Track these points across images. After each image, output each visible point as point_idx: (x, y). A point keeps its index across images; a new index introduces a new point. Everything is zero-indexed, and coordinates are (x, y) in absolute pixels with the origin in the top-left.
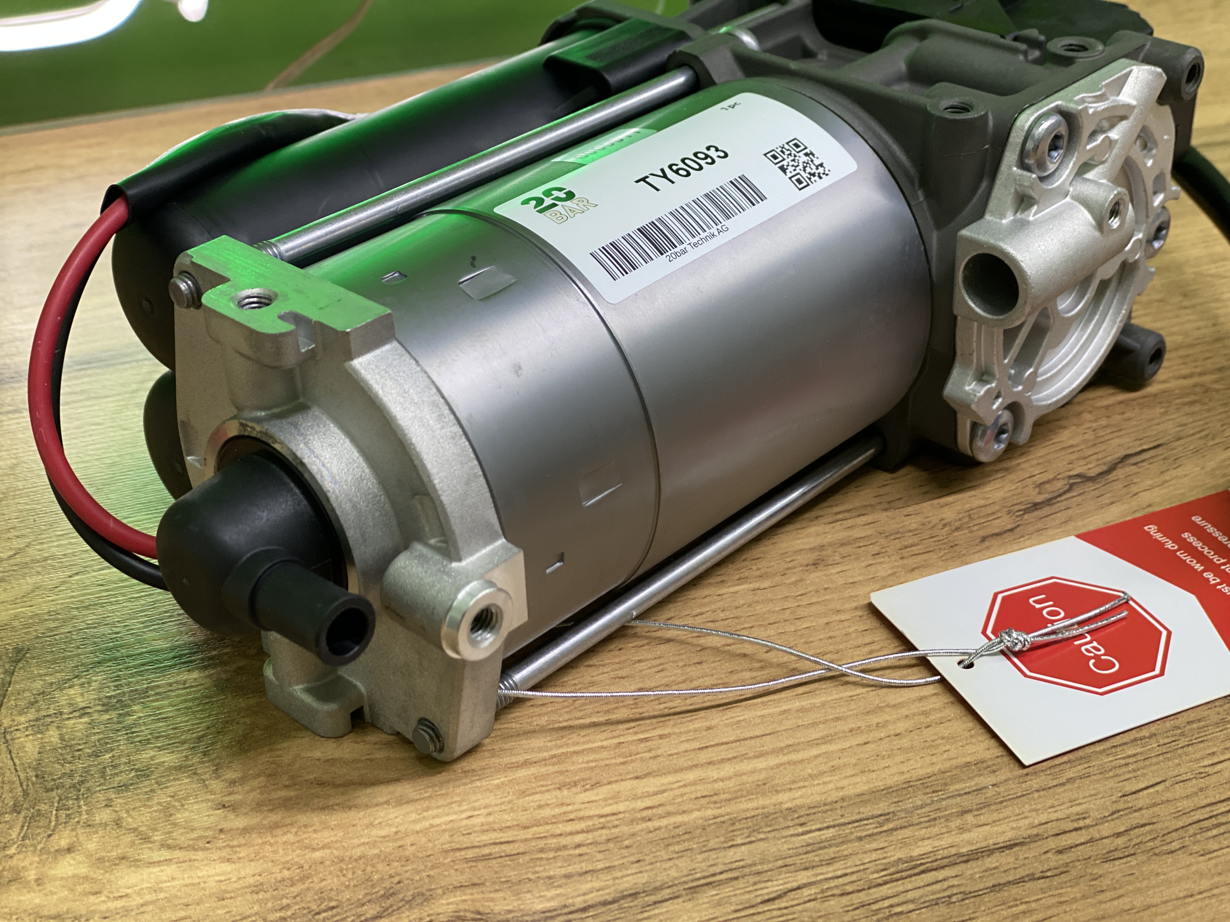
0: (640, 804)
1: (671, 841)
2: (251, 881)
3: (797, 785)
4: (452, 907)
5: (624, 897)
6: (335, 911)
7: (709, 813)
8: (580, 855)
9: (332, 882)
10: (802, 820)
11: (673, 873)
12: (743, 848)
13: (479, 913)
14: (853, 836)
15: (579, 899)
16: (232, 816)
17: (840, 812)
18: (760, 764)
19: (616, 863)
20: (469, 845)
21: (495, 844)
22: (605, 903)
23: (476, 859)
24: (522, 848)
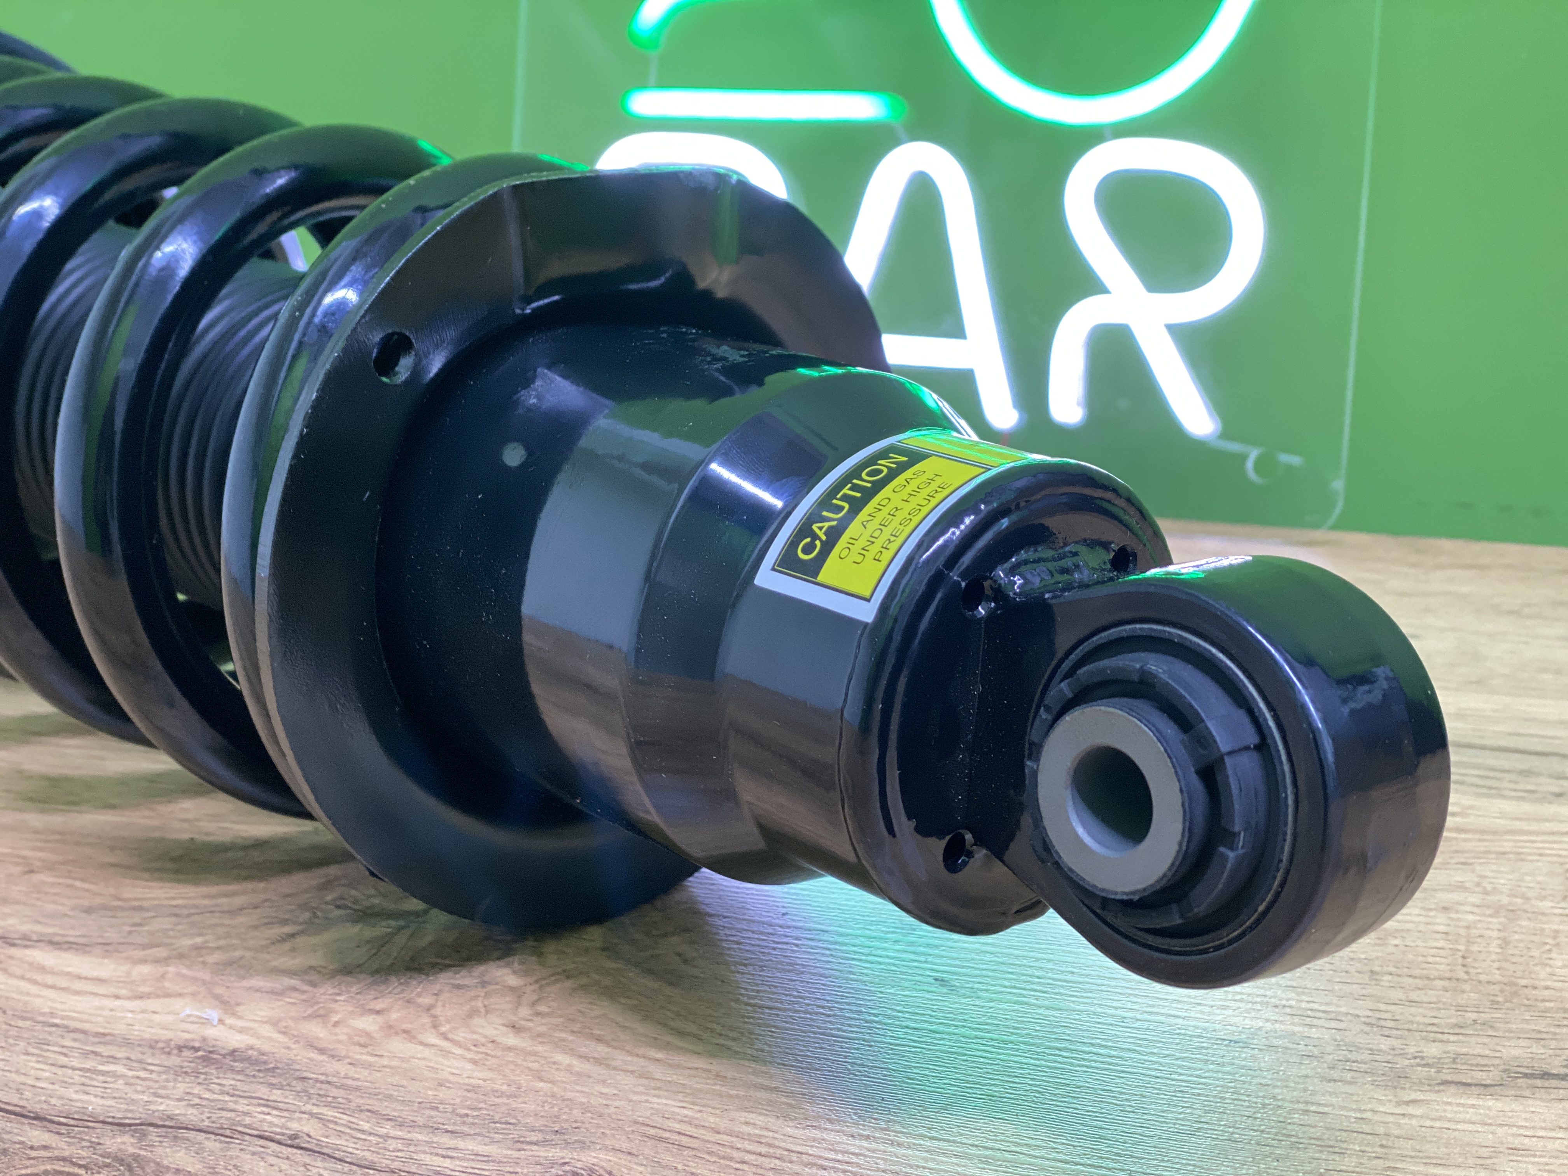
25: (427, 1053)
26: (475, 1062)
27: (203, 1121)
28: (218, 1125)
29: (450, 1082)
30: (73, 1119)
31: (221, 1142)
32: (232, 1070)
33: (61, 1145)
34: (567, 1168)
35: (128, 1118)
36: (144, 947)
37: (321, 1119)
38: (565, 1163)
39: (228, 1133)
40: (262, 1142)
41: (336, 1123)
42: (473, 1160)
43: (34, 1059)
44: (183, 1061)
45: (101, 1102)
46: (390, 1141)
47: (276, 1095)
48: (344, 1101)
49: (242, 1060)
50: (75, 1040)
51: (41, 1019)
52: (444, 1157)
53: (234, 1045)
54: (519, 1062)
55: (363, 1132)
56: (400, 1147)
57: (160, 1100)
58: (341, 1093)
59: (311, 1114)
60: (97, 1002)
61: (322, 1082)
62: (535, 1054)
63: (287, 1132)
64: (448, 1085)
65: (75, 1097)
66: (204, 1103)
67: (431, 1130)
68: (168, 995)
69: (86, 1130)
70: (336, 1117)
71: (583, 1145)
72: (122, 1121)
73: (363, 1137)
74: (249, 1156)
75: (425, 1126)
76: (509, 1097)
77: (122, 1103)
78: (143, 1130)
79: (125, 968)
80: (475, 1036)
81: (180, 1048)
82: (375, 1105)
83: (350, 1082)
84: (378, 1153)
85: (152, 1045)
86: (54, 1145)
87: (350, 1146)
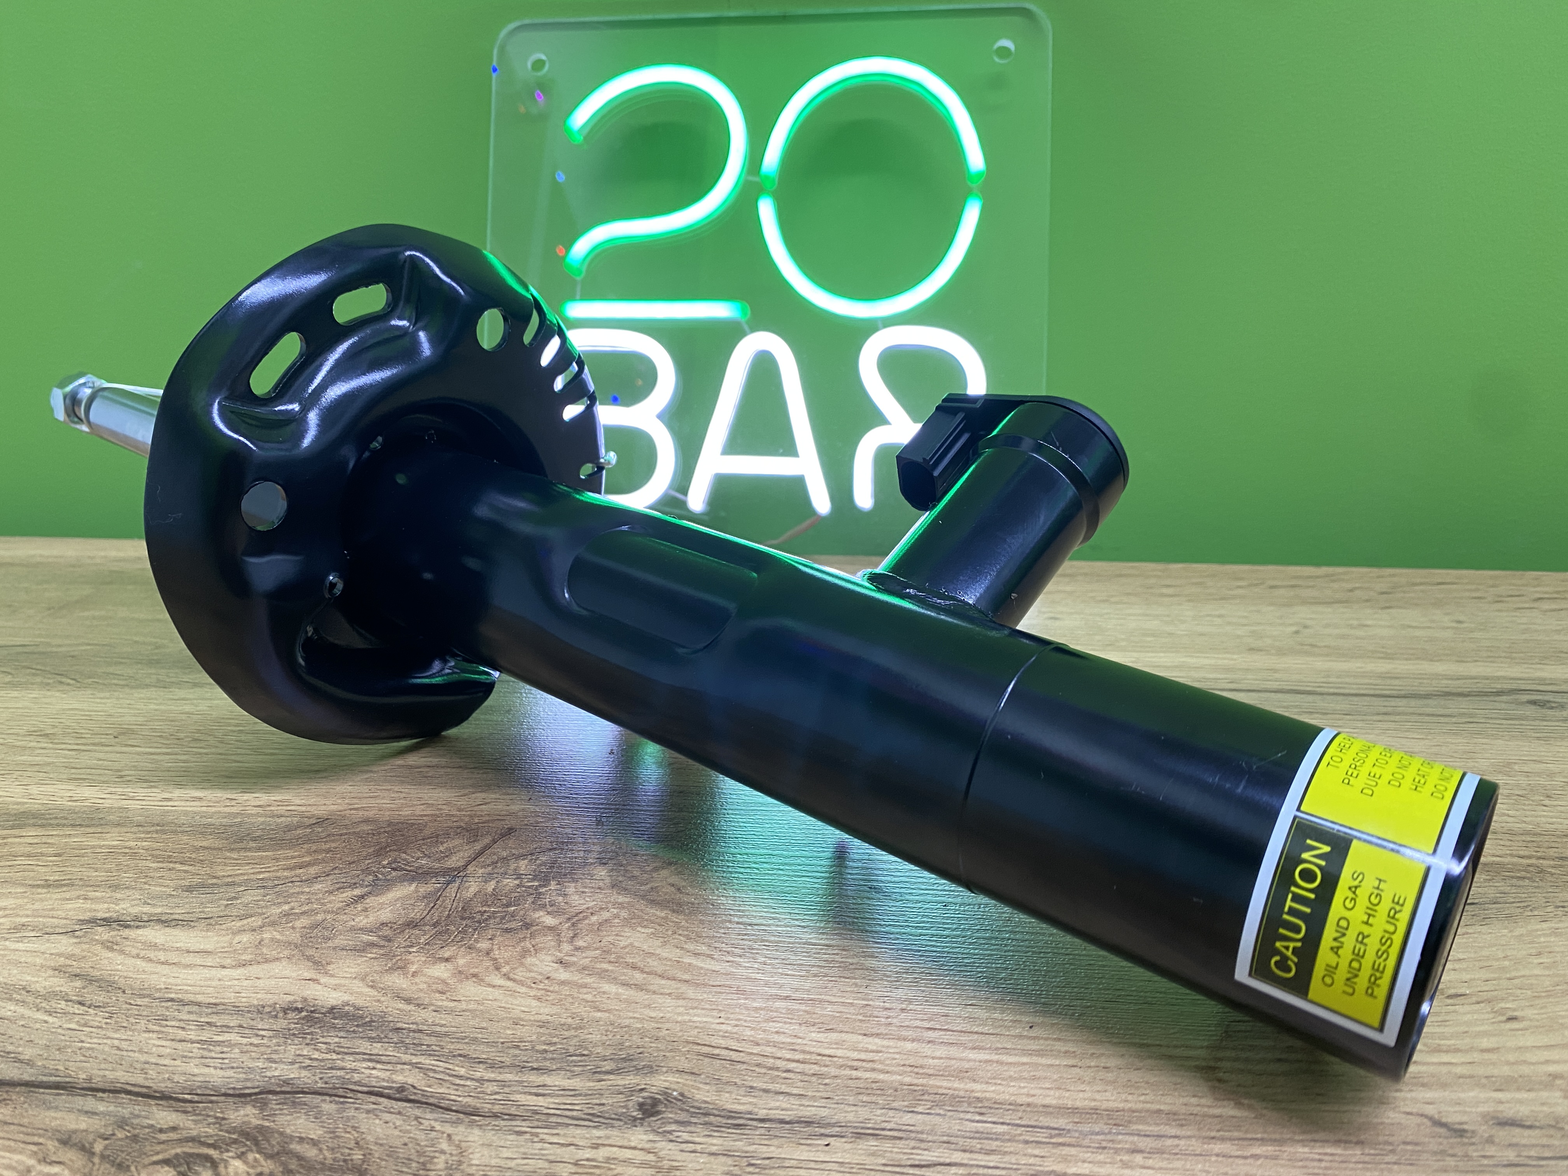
0: (856, 1055)
1: (864, 1091)
2: (544, 1018)
3: (994, 1081)
4: (666, 1084)
5: (798, 1122)
6: (583, 1058)
7: (907, 1080)
8: (785, 1078)
9: (596, 1037)
10: (983, 1110)
11: (851, 1117)
12: (920, 1116)
13: (682, 1094)
14: (1021, 1138)
15: (765, 1111)
16: (561, 970)
17: (1020, 1114)
18: (972, 1055)
19: (810, 1094)
20: (707, 1043)
21: (727, 1048)
22: (782, 1122)
23: (707, 1055)
24: (746, 1058)
25: (497, 993)
26: (539, 999)
27: (316, 1082)
28: (331, 1086)
29: (522, 1020)
30: (197, 1094)
31: (337, 1103)
32: (334, 1027)
33: (189, 1125)
34: (645, 1094)
35: (248, 1088)
36: (241, 918)
37: (419, 1068)
38: (642, 1090)
39: (341, 1092)
40: (373, 1099)
41: (435, 1071)
42: (562, 1095)
43: (155, 1035)
44: (289, 1023)
45: (221, 1073)
46: (486, 1084)
47: (377, 1048)
48: (437, 1048)
49: (341, 1017)
50: (189, 1012)
51: (157, 995)
52: (537, 1095)
53: (333, 1002)
54: (576, 995)
55: (460, 1077)
56: (496, 1089)
57: (274, 1065)
58: (433, 1040)
59: (410, 1064)
60: (207, 973)
61: (414, 1031)
62: (585, 986)
63: (394, 1085)
64: (522, 1023)
65: (196, 1071)
66: (315, 1064)
67: (518, 1069)
68: (267, 961)
69: (210, 1105)
70: (433, 1066)
71: (651, 1070)
72: (242, 1092)
73: (462, 1082)
74: (364, 1115)
75: (513, 1066)
76: (576, 1029)
77: (240, 1073)
78: (262, 1098)
79: (227, 938)
80: (533, 974)
81: (285, 1011)
82: (465, 1049)
83: (438, 1029)
84: (478, 1098)
85: (260, 1010)
86: (181, 1125)
87: (452, 1094)
